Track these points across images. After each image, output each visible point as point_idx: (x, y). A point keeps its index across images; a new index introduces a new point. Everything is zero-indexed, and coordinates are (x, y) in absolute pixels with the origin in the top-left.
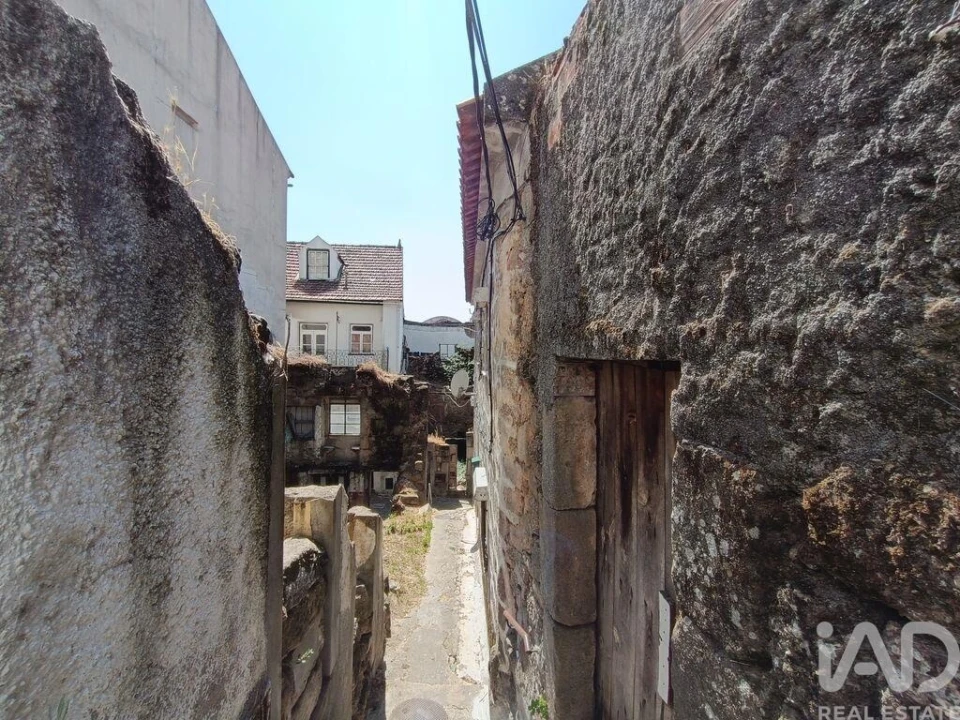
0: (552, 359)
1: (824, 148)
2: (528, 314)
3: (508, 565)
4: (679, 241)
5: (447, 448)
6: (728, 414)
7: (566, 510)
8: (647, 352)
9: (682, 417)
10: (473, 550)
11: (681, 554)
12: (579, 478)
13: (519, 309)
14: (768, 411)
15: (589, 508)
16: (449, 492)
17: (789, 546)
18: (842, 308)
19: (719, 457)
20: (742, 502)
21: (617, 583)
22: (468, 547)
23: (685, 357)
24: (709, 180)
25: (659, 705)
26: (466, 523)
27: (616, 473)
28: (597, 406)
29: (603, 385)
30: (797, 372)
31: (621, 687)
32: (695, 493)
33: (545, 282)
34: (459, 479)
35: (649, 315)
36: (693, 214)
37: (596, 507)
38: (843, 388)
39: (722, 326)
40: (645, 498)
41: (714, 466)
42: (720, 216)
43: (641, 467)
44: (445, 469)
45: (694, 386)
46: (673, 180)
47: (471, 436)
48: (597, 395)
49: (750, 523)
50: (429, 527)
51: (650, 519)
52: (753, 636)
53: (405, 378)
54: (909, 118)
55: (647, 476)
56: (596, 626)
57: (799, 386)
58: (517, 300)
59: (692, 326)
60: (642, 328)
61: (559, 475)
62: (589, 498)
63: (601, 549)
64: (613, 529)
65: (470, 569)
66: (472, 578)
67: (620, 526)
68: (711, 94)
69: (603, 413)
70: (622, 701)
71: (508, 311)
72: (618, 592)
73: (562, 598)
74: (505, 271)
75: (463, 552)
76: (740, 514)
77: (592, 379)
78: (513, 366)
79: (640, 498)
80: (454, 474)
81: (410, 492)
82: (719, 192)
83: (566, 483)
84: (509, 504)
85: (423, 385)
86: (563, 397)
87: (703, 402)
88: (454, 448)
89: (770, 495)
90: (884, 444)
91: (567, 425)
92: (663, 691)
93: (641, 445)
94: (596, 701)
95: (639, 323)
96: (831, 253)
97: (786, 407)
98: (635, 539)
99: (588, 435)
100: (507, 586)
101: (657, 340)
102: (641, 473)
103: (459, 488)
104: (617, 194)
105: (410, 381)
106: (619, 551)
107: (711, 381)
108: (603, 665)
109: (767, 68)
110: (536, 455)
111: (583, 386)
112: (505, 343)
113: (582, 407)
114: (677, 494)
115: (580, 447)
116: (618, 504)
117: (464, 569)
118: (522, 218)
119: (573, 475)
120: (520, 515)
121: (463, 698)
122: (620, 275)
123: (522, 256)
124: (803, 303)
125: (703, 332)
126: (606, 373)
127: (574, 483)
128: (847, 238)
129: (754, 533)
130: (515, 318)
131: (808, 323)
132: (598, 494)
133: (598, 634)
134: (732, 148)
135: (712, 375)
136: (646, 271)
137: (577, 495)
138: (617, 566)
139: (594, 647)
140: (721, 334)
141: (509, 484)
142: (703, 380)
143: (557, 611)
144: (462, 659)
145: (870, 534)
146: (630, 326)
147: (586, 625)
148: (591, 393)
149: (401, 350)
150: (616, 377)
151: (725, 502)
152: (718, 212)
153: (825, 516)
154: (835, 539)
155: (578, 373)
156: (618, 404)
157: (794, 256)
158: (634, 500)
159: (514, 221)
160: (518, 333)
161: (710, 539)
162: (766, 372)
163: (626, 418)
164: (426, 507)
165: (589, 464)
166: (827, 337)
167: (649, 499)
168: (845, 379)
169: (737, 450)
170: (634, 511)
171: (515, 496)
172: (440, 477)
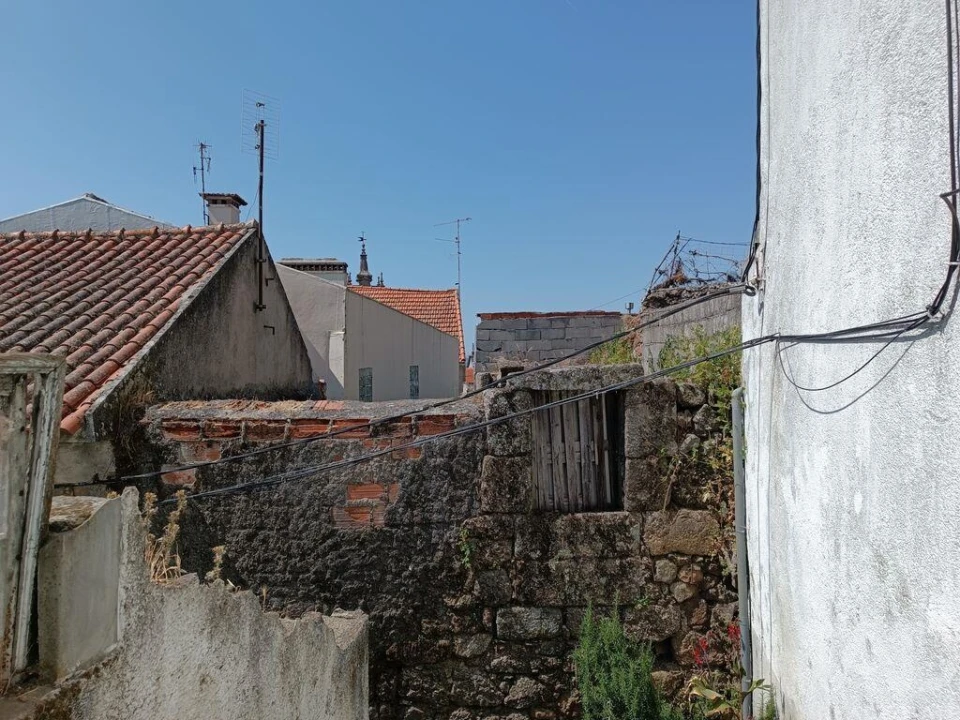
1: (389, 577)
4: (339, 586)
18: (394, 612)
24: (353, 571)
36: (346, 579)
38: (394, 628)
42: (356, 584)
46: (335, 566)
54: (405, 579)
68: (353, 547)
82: (356, 577)
96: (390, 600)
104: (290, 557)
109: (373, 552)
124: (385, 609)
128: (393, 597)
131: (386, 614)
134: (361, 567)
152: (355, 582)
153: (392, 654)
157: (381, 598)
166: (391, 617)
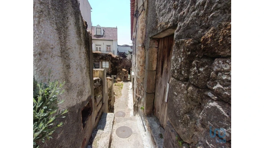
0: (149, 39)
2: (144, 33)
3: (138, 87)
5: (126, 71)
6: (187, 29)
7: (150, 71)
8: (170, 25)
9: (177, 35)
10: (131, 89)
11: (173, 65)
12: (153, 64)
13: (142, 33)
14: (197, 24)
15: (154, 71)
16: (127, 80)
17: (196, 55)
19: (184, 40)
20: (188, 47)
21: (159, 84)
22: (130, 89)
23: (179, 22)
25: (165, 103)
26: (130, 85)
27: (161, 63)
28: (158, 49)
29: (160, 45)
30: (205, 11)
31: (158, 103)
32: (178, 51)
33: (149, 23)
34: (128, 78)
35: (172, 16)
37: (156, 71)
39: (189, 9)
40: (166, 65)
41: (183, 42)
43: (166, 59)
44: (126, 76)
45: (180, 27)
47: (131, 69)
48: (158, 47)
49: (189, 51)
50: (123, 85)
51: (167, 69)
52: (186, 75)
53: (118, 56)
55: (167, 61)
56: (154, 93)
57: (205, 14)
58: (142, 31)
59: (182, 13)
60: (170, 20)
61: (149, 64)
62: (155, 69)
63: (156, 79)
64: (159, 74)
65: (130, 92)
66: (131, 94)
67: (161, 73)
69: (159, 51)
70: (158, 105)
71: (140, 33)
72: (159, 86)
73: (148, 88)
74: (140, 24)
75: (129, 89)
76: (187, 50)
77: (157, 43)
78: (140, 45)
79: (165, 66)
80: (128, 77)
81: (119, 79)
83: (150, 66)
84: (138, 75)
85: (122, 58)
86: (151, 47)
87: (182, 29)
88: (128, 71)
89: (194, 44)
90: (223, 18)
91: (152, 53)
92: (166, 101)
93: (167, 55)
94: (153, 107)
95: (169, 19)
97: (201, 21)
98: (163, 75)
99: (156, 55)
100: (137, 91)
101: (174, 20)
102: (166, 60)
103: (129, 79)
105: (119, 57)
106: (160, 78)
107: (184, 23)
108: (155, 100)
110: (144, 62)
111: (155, 45)
112: (139, 41)
113: (155, 49)
114: (174, 53)
115: (154, 58)
116: (161, 69)
117: (129, 92)
118: (144, 10)
119: (152, 64)
120: (140, 76)
121: (128, 111)
122: (166, 10)
123: (144, 20)
125: (184, 13)
126: (160, 42)
127: (152, 65)
129: (189, 53)
130: (141, 34)
132: (157, 68)
133: (154, 95)
135: (185, 22)
136: (172, 5)
137: (152, 68)
138: (159, 81)
139: (153, 97)
140: (188, 11)
141: (139, 71)
142: (183, 24)
143: (147, 90)
144: (128, 106)
145: (215, 40)
146: (167, 21)
147: (152, 93)
148: (157, 47)
149: (117, 51)
150: (163, 42)
151: (184, 50)
154: (207, 44)
155: (154, 42)
156: (162, 48)
158: (164, 67)
159: (142, 10)
160: (142, 38)
161: (180, 59)
162: (198, 14)
163: (164, 50)
164: (122, 82)
165: (155, 62)
167: (167, 65)
168: (217, 6)
169: (188, 37)
170: (164, 69)
171: (140, 73)
172: (125, 77)
